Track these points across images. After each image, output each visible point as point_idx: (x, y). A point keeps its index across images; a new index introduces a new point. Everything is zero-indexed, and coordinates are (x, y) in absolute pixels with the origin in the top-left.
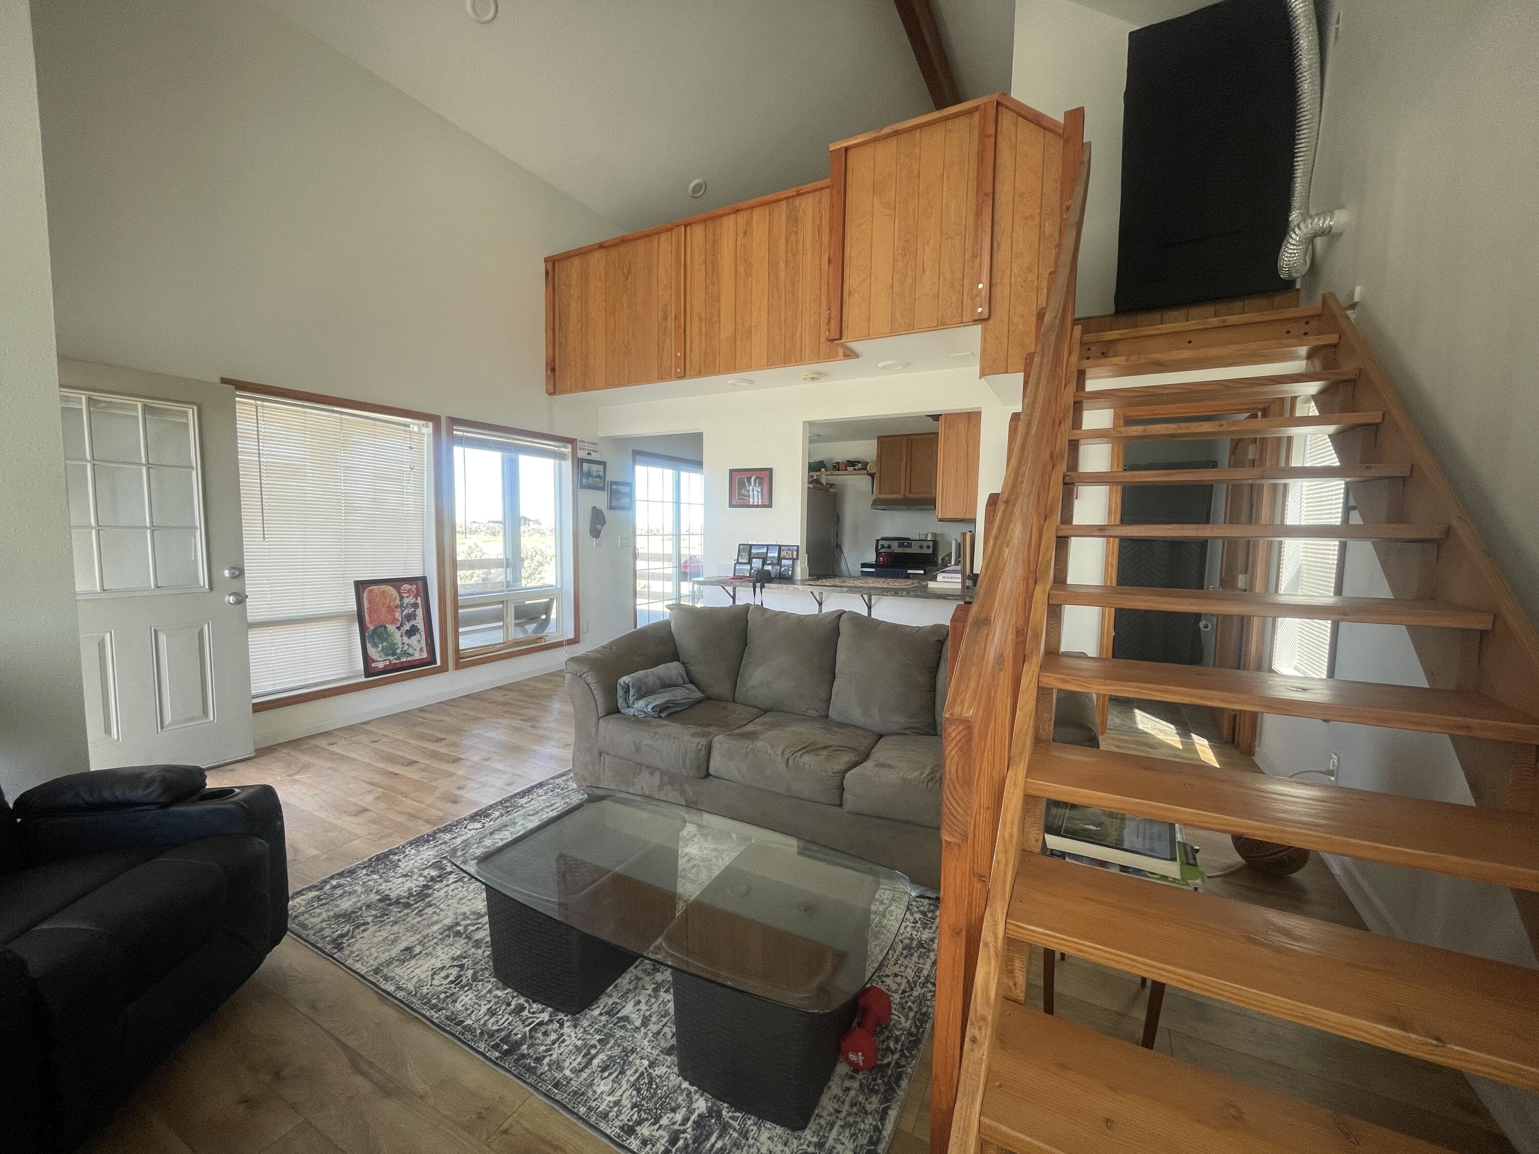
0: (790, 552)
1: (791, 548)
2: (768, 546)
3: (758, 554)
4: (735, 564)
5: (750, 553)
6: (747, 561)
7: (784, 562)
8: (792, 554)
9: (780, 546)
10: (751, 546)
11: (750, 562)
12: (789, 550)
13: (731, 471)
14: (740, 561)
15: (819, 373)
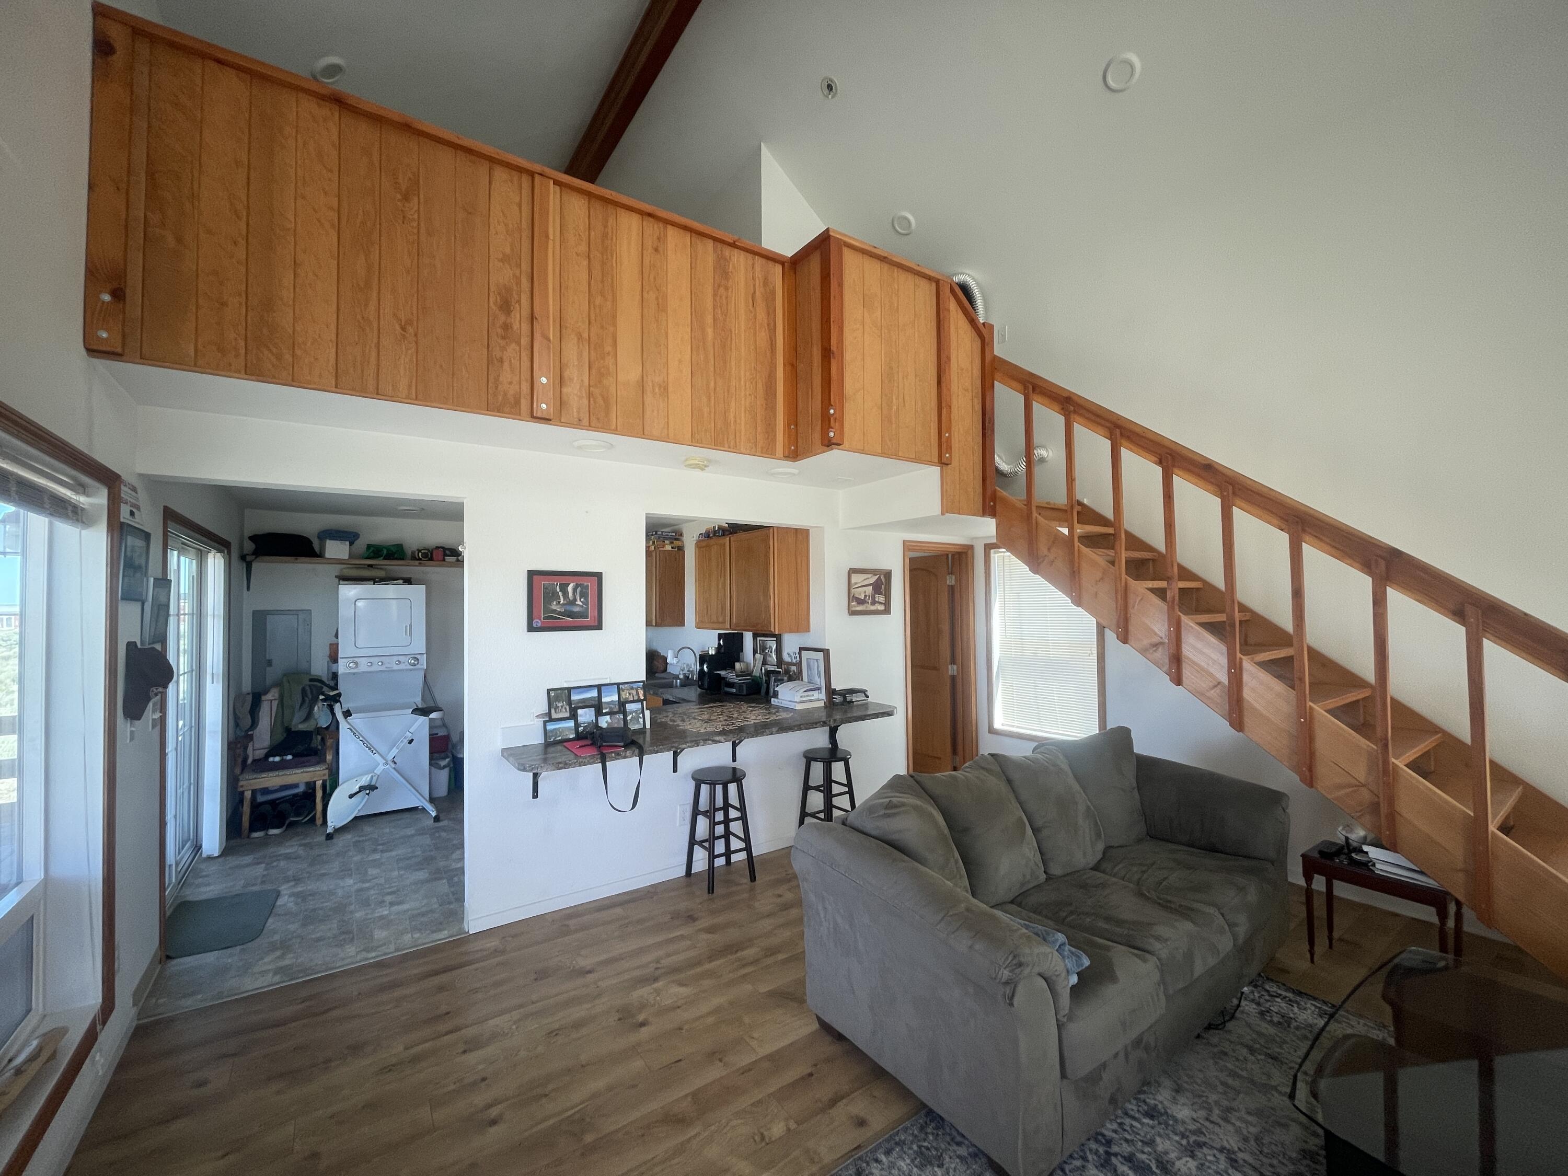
0: (634, 692)
1: (634, 686)
2: (599, 687)
3: (584, 700)
4: (545, 723)
5: (570, 702)
6: (567, 715)
7: (629, 707)
8: (638, 694)
9: (618, 684)
10: (569, 689)
11: (574, 716)
12: (632, 688)
13: (532, 574)
14: (554, 716)
15: (709, 461)
